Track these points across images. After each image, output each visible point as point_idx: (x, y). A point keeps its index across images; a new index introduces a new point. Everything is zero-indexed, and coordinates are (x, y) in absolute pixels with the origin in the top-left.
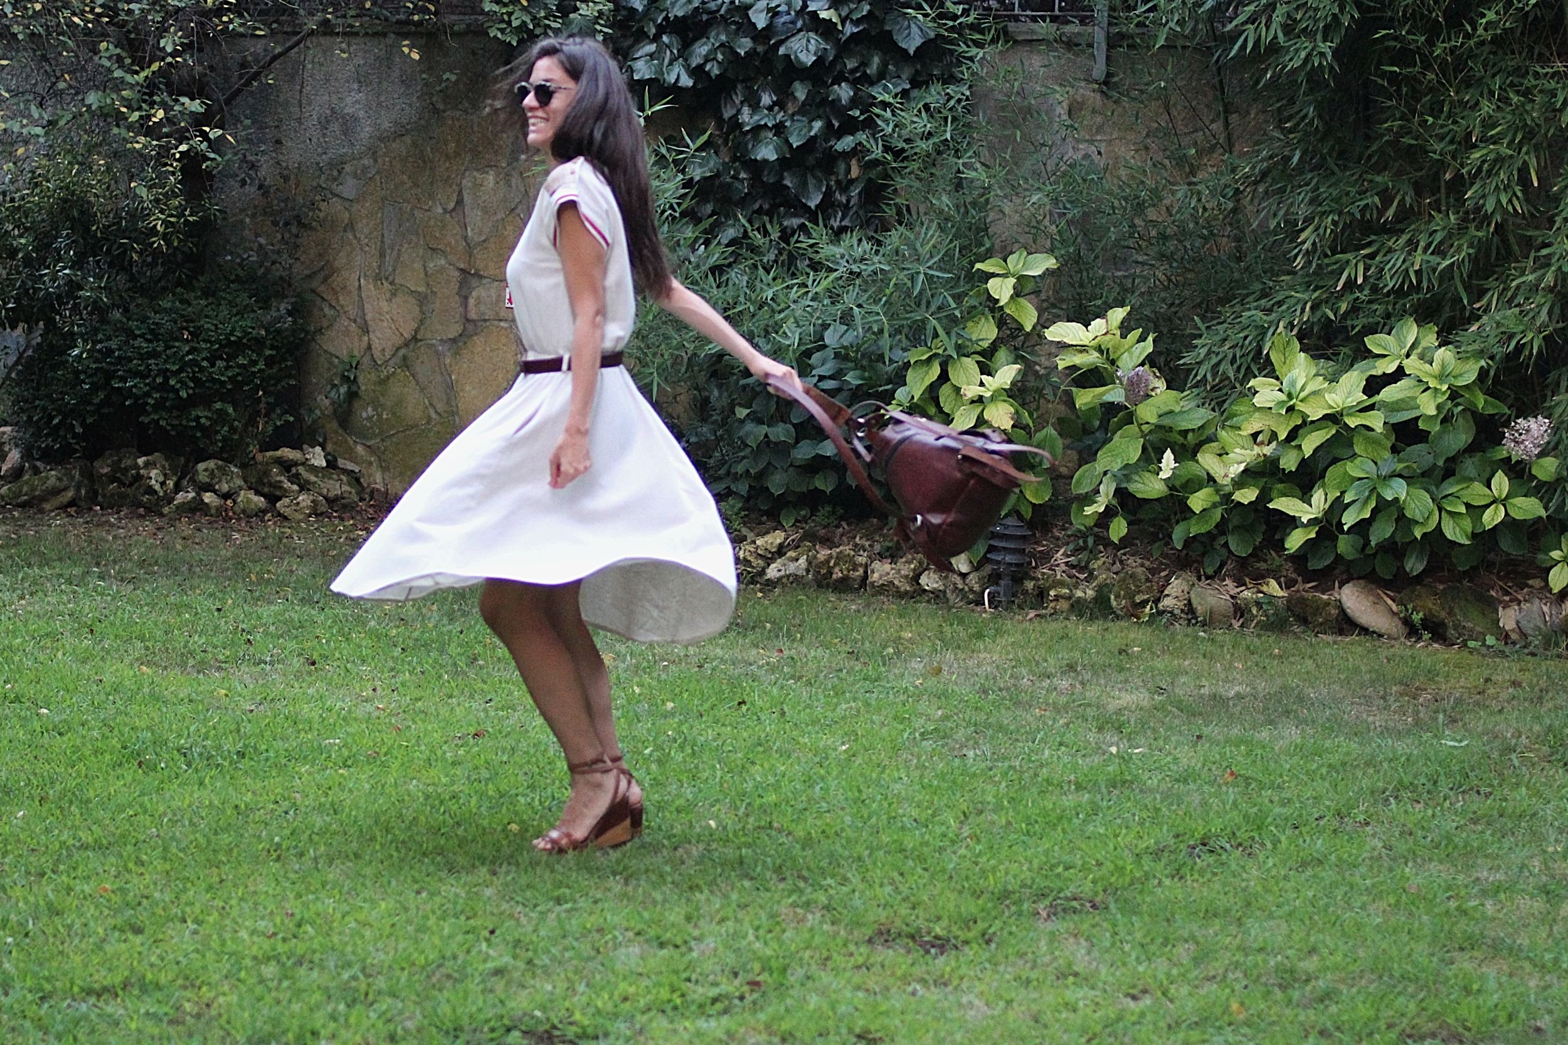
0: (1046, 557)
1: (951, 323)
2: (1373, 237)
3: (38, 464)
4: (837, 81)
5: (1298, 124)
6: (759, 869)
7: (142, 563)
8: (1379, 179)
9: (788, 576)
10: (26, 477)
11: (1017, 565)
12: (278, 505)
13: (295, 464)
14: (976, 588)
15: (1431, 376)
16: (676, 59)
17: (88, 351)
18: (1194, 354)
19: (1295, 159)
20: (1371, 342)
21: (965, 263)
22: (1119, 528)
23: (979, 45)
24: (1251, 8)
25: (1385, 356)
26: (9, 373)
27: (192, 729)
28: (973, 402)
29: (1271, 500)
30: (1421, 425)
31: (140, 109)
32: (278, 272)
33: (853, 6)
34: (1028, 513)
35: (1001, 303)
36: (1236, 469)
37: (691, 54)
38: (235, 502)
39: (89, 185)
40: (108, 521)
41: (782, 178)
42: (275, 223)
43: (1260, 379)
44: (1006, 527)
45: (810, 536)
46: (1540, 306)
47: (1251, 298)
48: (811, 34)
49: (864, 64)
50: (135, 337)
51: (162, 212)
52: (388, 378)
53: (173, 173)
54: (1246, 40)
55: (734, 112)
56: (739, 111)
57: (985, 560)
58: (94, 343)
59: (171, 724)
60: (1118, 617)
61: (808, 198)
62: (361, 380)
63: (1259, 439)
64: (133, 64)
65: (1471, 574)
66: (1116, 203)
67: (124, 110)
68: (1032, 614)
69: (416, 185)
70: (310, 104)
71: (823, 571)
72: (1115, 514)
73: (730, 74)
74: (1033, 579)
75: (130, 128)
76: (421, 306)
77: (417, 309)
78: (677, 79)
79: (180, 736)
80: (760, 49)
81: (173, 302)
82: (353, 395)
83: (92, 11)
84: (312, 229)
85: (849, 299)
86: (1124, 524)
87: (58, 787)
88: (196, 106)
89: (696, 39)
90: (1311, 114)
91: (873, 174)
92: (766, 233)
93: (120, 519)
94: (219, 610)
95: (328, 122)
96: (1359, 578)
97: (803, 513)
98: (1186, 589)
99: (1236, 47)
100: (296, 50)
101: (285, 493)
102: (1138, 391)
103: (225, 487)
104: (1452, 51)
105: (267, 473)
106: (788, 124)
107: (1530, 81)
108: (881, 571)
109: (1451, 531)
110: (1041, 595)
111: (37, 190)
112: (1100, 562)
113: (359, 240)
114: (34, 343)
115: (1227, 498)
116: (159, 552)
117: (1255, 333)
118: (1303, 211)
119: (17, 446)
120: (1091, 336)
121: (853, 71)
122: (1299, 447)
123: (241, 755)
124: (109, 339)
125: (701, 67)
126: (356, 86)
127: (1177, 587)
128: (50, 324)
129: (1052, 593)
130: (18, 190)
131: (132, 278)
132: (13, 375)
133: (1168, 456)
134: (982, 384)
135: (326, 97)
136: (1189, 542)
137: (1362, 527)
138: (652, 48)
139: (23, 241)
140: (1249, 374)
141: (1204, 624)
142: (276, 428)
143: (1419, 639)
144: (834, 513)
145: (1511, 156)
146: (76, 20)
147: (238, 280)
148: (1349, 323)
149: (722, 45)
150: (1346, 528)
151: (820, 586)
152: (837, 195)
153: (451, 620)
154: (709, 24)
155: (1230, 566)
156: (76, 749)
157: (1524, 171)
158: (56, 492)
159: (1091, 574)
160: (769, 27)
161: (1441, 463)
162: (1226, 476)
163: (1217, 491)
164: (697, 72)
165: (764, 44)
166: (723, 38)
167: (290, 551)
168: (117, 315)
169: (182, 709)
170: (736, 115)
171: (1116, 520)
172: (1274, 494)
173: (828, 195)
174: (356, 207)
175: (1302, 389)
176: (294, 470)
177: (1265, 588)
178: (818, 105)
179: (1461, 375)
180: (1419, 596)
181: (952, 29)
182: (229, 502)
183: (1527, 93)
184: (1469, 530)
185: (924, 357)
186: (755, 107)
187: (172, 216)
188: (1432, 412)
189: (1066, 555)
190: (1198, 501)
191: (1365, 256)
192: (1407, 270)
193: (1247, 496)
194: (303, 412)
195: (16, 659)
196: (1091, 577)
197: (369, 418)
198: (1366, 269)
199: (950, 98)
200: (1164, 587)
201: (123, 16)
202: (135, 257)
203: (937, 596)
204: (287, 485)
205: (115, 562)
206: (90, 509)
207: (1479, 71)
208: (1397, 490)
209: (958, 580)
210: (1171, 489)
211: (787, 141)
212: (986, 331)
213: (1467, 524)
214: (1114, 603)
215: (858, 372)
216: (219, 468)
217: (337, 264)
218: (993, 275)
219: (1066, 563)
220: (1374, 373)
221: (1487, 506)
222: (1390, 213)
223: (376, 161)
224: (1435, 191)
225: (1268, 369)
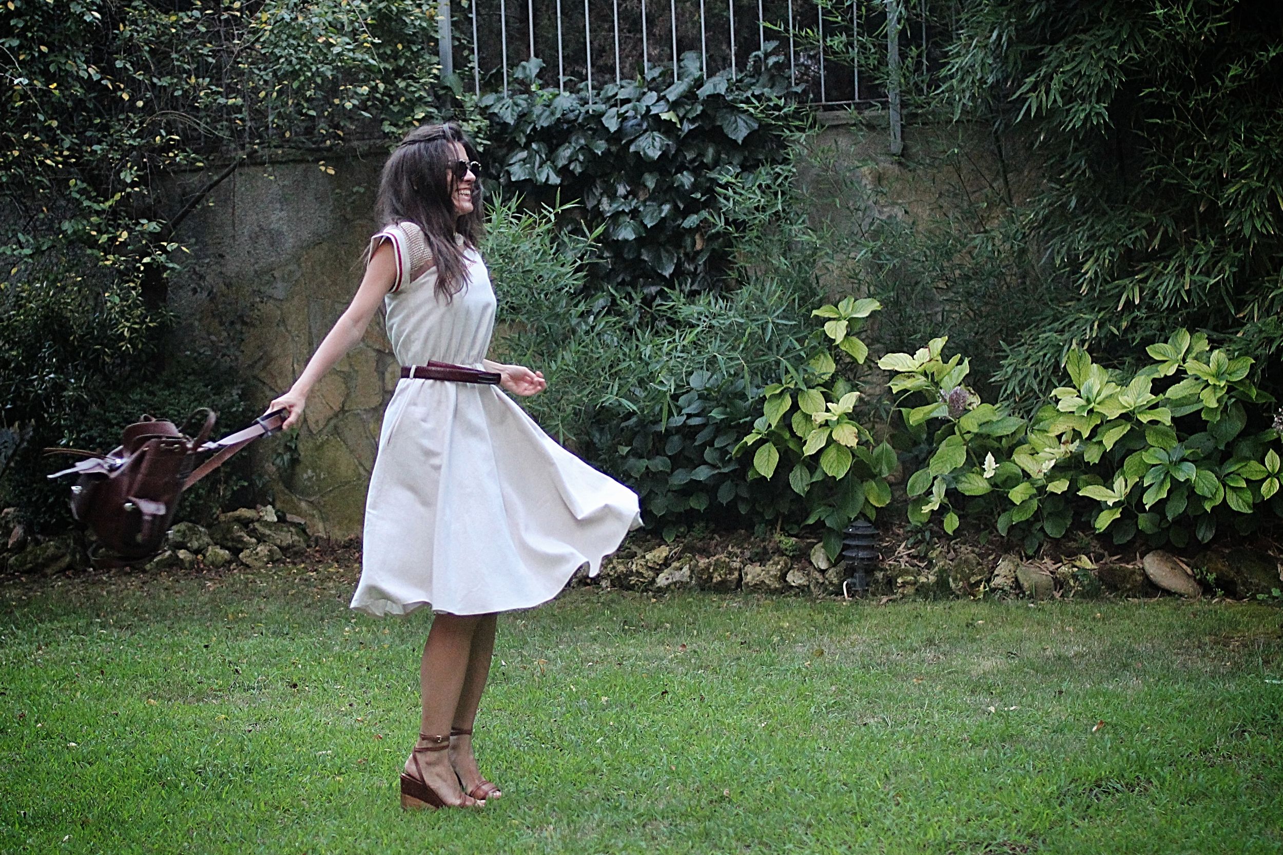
0: (891, 551)
1: (799, 361)
2: (1144, 264)
3: (39, 536)
4: (680, 170)
5: (1072, 174)
6: (725, 839)
7: (134, 612)
8: (1144, 215)
9: (675, 583)
10: (29, 549)
11: (868, 559)
12: (241, 556)
13: (252, 521)
14: (835, 581)
15: (1209, 374)
16: (545, 162)
17: (74, 440)
18: (1003, 372)
19: (1073, 204)
20: (1152, 351)
21: (803, 310)
22: (952, 522)
23: (801, 129)
24: (1032, 79)
25: (1164, 362)
26: (8, 463)
27: (202, 750)
28: (821, 426)
29: (1079, 490)
30: (1203, 416)
31: (107, 232)
32: (226, 362)
33: (688, 107)
34: (872, 515)
35: (837, 342)
36: (1048, 466)
37: (557, 157)
38: (204, 556)
39: (65, 303)
40: (100, 580)
41: (640, 254)
42: (222, 323)
43: (1060, 388)
44: (857, 528)
45: (687, 549)
47: (1045, 322)
48: (656, 133)
49: (701, 155)
50: (112, 426)
51: (127, 320)
52: (322, 444)
53: (134, 288)
54: (1030, 106)
55: (596, 202)
56: (599, 202)
57: (841, 557)
58: (79, 433)
59: (184, 748)
60: (958, 597)
61: (663, 269)
62: (300, 446)
63: (1064, 439)
64: (98, 196)
65: (1251, 538)
66: (928, 253)
67: (94, 233)
68: (885, 599)
69: (334, 283)
70: (241, 223)
71: (704, 577)
72: (948, 511)
73: (591, 172)
74: (881, 570)
75: (101, 248)
76: (346, 383)
77: (343, 386)
78: (547, 179)
79: (193, 758)
80: (614, 149)
81: (141, 394)
82: (295, 462)
83: (61, 154)
84: (254, 326)
85: (712, 348)
86: (956, 518)
87: (96, 811)
88: (153, 227)
89: (559, 145)
90: (1083, 167)
91: (716, 245)
92: (631, 300)
93: (110, 577)
94: (206, 647)
95: (257, 237)
96: (1156, 549)
97: (682, 530)
98: (1013, 569)
99: (1022, 113)
100: (226, 180)
101: (246, 546)
102: (959, 408)
103: (195, 545)
104: (1203, 102)
105: (229, 530)
106: (641, 209)
108: (753, 573)
109: (1235, 504)
110: (890, 583)
111: (22, 311)
112: (937, 552)
113: (289, 332)
114: (27, 437)
115: (1041, 490)
116: (148, 603)
117: (1052, 351)
118: (1081, 247)
119: (19, 523)
120: (917, 364)
121: (693, 161)
122: (1100, 443)
123: (249, 770)
124: (91, 428)
125: (566, 167)
126: (278, 206)
127: (1004, 567)
128: (40, 419)
129: (900, 580)
130: (6, 312)
131: (106, 378)
132: (12, 464)
133: (990, 458)
134: (828, 410)
135: (254, 217)
136: (1011, 528)
137: (1160, 506)
138: (524, 154)
139: (14, 353)
140: (1051, 386)
141: (1031, 596)
142: (234, 492)
143: (1214, 595)
144: (707, 527)
145: (1260, 188)
146: (48, 162)
147: (194, 372)
148: (1130, 336)
149: (582, 148)
150: (1147, 507)
151: (702, 589)
152: (686, 265)
153: (403, 641)
154: (569, 132)
155: (1046, 546)
156: (105, 777)
157: (1272, 198)
158: (55, 558)
159: (930, 562)
160: (620, 130)
161: (1222, 447)
162: (1040, 471)
163: (1032, 484)
164: (563, 172)
165: (615, 144)
166: (582, 141)
167: (257, 593)
168: (94, 408)
169: (191, 733)
170: (597, 206)
171: (948, 516)
172: (1080, 484)
173: (678, 266)
174: (286, 305)
175: (1098, 394)
176: (251, 526)
177: (1078, 563)
178: (666, 192)
179: (1234, 372)
180: (1210, 560)
181: (777, 118)
182: (200, 557)
183: (1267, 134)
184: (1251, 501)
185: (778, 391)
186: (613, 197)
187: (136, 323)
188: (1214, 405)
189: (906, 548)
190: (1017, 494)
191: (1140, 281)
192: (1179, 291)
193: (1060, 487)
194: (254, 477)
195: (42, 701)
196: (930, 565)
197: (310, 479)
198: (1141, 292)
199: (779, 175)
200: (994, 568)
201: (87, 157)
202: (107, 359)
203: (803, 590)
204: (247, 539)
205: (113, 613)
206: (85, 571)
208: (1188, 472)
209: (817, 575)
210: (992, 486)
211: (642, 222)
212: (826, 367)
213: (1248, 496)
214: (952, 585)
215: (721, 409)
216: (189, 529)
217: (274, 354)
218: (830, 319)
219: (908, 555)
220: (1156, 376)
221: (1264, 480)
222: (1156, 243)
223: (299, 266)
224: (1190, 221)
225: (1066, 379)
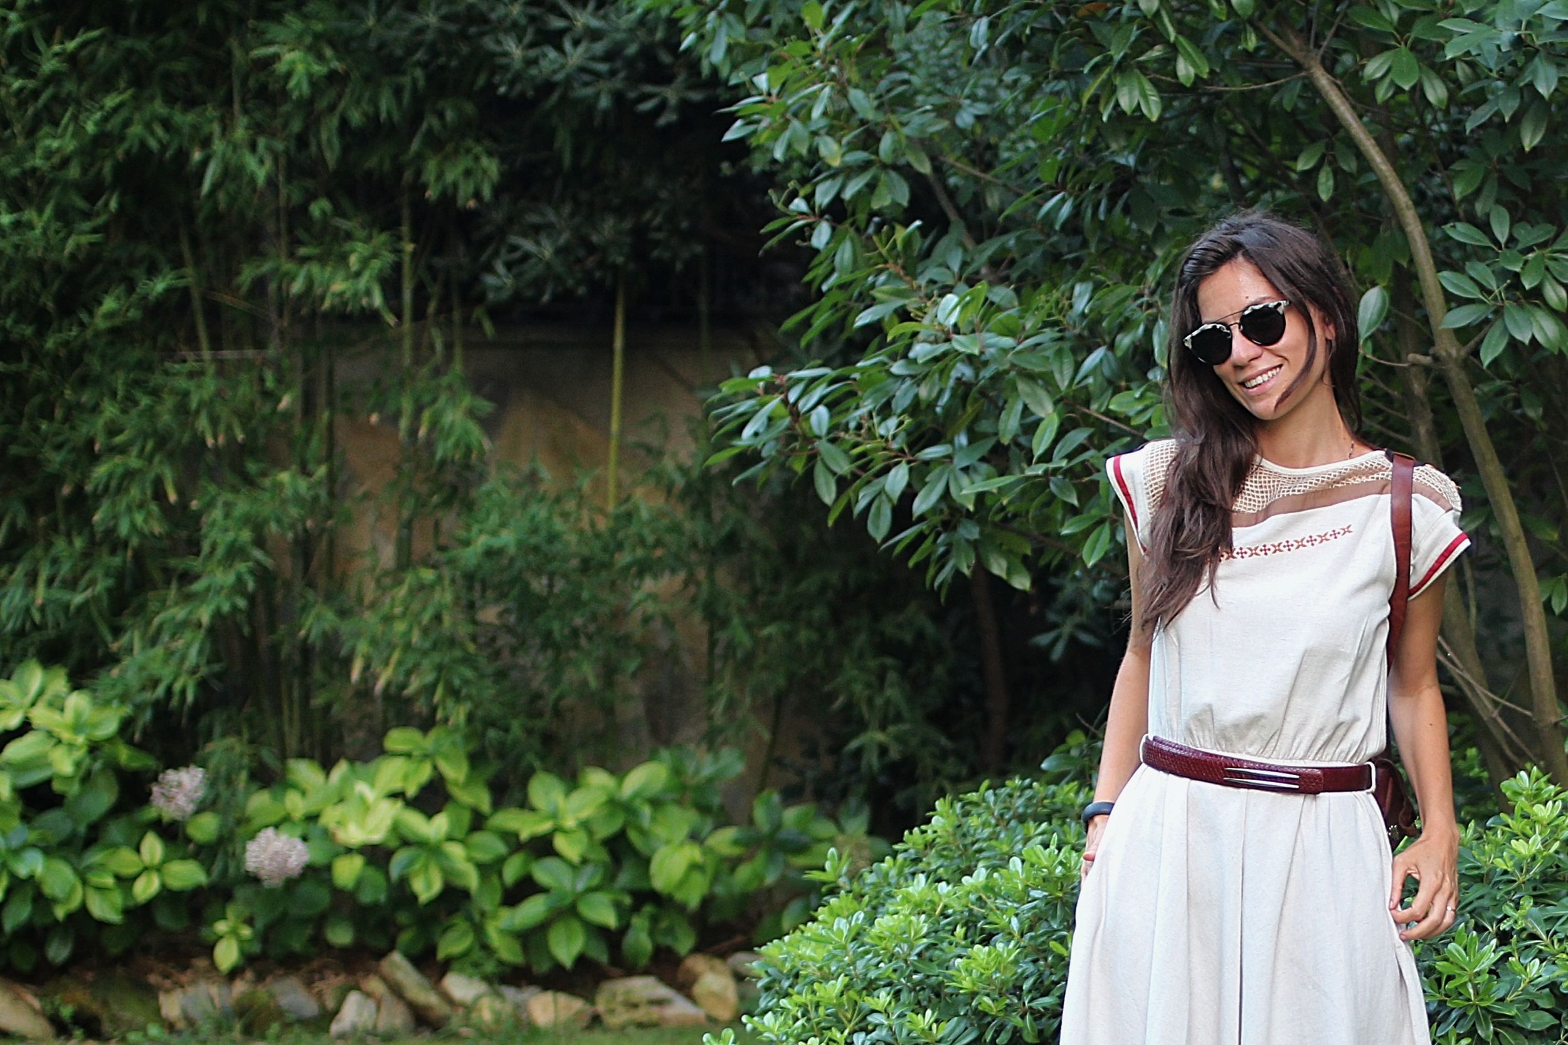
15: (63, 726)
25: (5, 706)
30: (57, 786)
46: (188, 646)
65: (125, 958)
104: (66, 344)
107: (157, 379)
109: (98, 908)
143: (70, 1037)
145: (142, 468)
157: (158, 484)
161: (82, 830)
179: (98, 725)
180: (66, 987)
183: (155, 393)
184: (119, 904)
188: (69, 770)
207: (95, 364)
208: (32, 864)
213: (118, 899)
221: (138, 875)
224: (50, 508)
